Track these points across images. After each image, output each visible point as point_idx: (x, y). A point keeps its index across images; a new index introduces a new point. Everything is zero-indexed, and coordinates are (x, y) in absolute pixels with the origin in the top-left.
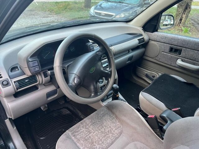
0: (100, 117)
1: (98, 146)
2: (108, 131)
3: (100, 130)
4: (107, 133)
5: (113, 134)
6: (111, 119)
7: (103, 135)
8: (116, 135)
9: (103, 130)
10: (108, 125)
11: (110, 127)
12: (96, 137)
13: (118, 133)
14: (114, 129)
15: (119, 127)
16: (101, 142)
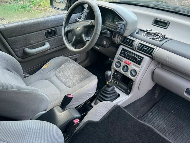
0: (82, 73)
1: (60, 74)
2: (70, 78)
3: (71, 73)
4: (69, 78)
5: (68, 82)
6: (80, 79)
7: (68, 76)
8: (68, 83)
9: (71, 75)
10: (75, 78)
11: (73, 79)
12: (66, 72)
13: (69, 84)
14: (72, 82)
15: (73, 85)
16: (63, 75)
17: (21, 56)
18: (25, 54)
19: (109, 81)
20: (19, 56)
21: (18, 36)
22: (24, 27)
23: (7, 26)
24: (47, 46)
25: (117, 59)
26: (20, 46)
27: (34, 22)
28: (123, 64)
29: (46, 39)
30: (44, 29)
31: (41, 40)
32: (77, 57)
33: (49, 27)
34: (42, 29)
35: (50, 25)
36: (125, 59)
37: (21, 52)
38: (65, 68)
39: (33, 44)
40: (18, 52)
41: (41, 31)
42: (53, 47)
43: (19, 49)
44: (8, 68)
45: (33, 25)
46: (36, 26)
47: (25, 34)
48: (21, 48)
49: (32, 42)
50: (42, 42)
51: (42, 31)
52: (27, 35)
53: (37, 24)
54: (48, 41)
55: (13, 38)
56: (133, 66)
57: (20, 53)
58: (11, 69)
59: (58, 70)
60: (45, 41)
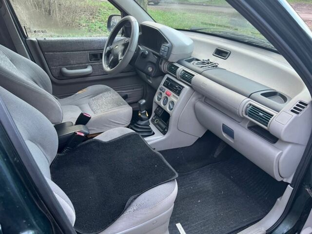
1: (94, 102)
3: (106, 102)
4: (101, 106)
7: (101, 104)
9: (104, 104)
10: (107, 107)
12: (101, 101)
17: (57, 75)
18: (62, 75)
19: (143, 112)
20: (55, 75)
21: (56, 52)
22: (65, 43)
23: (47, 39)
24: (89, 69)
25: (160, 90)
26: (58, 64)
27: (78, 40)
28: (164, 95)
29: (89, 63)
30: (88, 49)
31: (84, 62)
32: (128, 94)
33: (94, 48)
34: (86, 49)
35: (96, 46)
36: (167, 90)
37: (58, 71)
38: (101, 96)
39: (72, 65)
40: (54, 71)
41: (84, 52)
42: (97, 73)
43: (56, 67)
44: (35, 79)
45: (76, 42)
46: (79, 45)
47: (65, 51)
48: (58, 67)
49: (72, 62)
50: (84, 65)
51: (86, 52)
52: (67, 53)
53: (80, 42)
54: (91, 65)
55: (51, 53)
56: (173, 97)
57: (56, 72)
58: (38, 82)
59: (93, 98)
60: (87, 64)
